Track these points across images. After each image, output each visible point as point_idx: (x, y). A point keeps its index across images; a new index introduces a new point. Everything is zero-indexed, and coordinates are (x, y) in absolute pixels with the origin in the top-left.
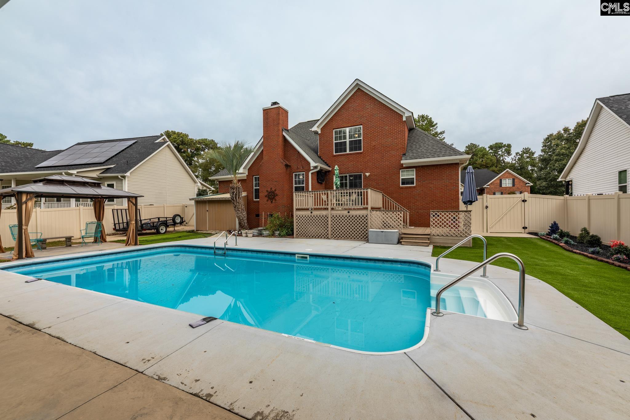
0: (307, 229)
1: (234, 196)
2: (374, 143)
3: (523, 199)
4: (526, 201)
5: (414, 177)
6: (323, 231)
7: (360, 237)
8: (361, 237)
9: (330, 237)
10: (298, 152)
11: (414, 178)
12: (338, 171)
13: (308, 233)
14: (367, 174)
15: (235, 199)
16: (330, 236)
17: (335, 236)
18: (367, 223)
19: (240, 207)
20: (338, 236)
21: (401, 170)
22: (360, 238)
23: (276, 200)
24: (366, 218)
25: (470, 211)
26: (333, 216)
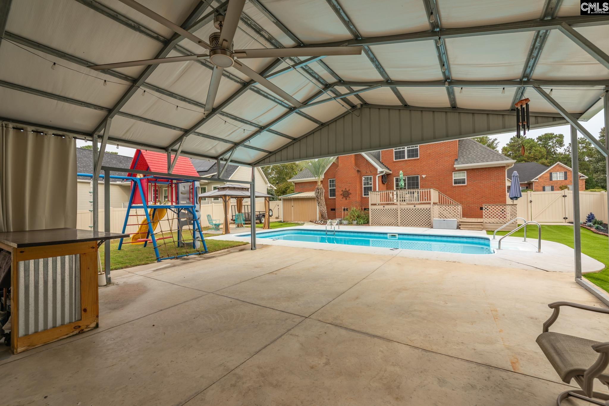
0: (380, 219)
1: (319, 195)
2: (429, 151)
3: (563, 195)
4: (566, 196)
5: (466, 178)
6: (393, 220)
7: (424, 225)
8: (426, 225)
9: (399, 225)
10: (367, 160)
12: (402, 175)
13: (381, 222)
14: (424, 176)
15: (319, 197)
17: (403, 224)
18: (430, 214)
19: (323, 203)
20: (406, 224)
21: (453, 173)
22: (424, 226)
23: (349, 197)
24: (429, 210)
25: (516, 205)
26: (402, 209)
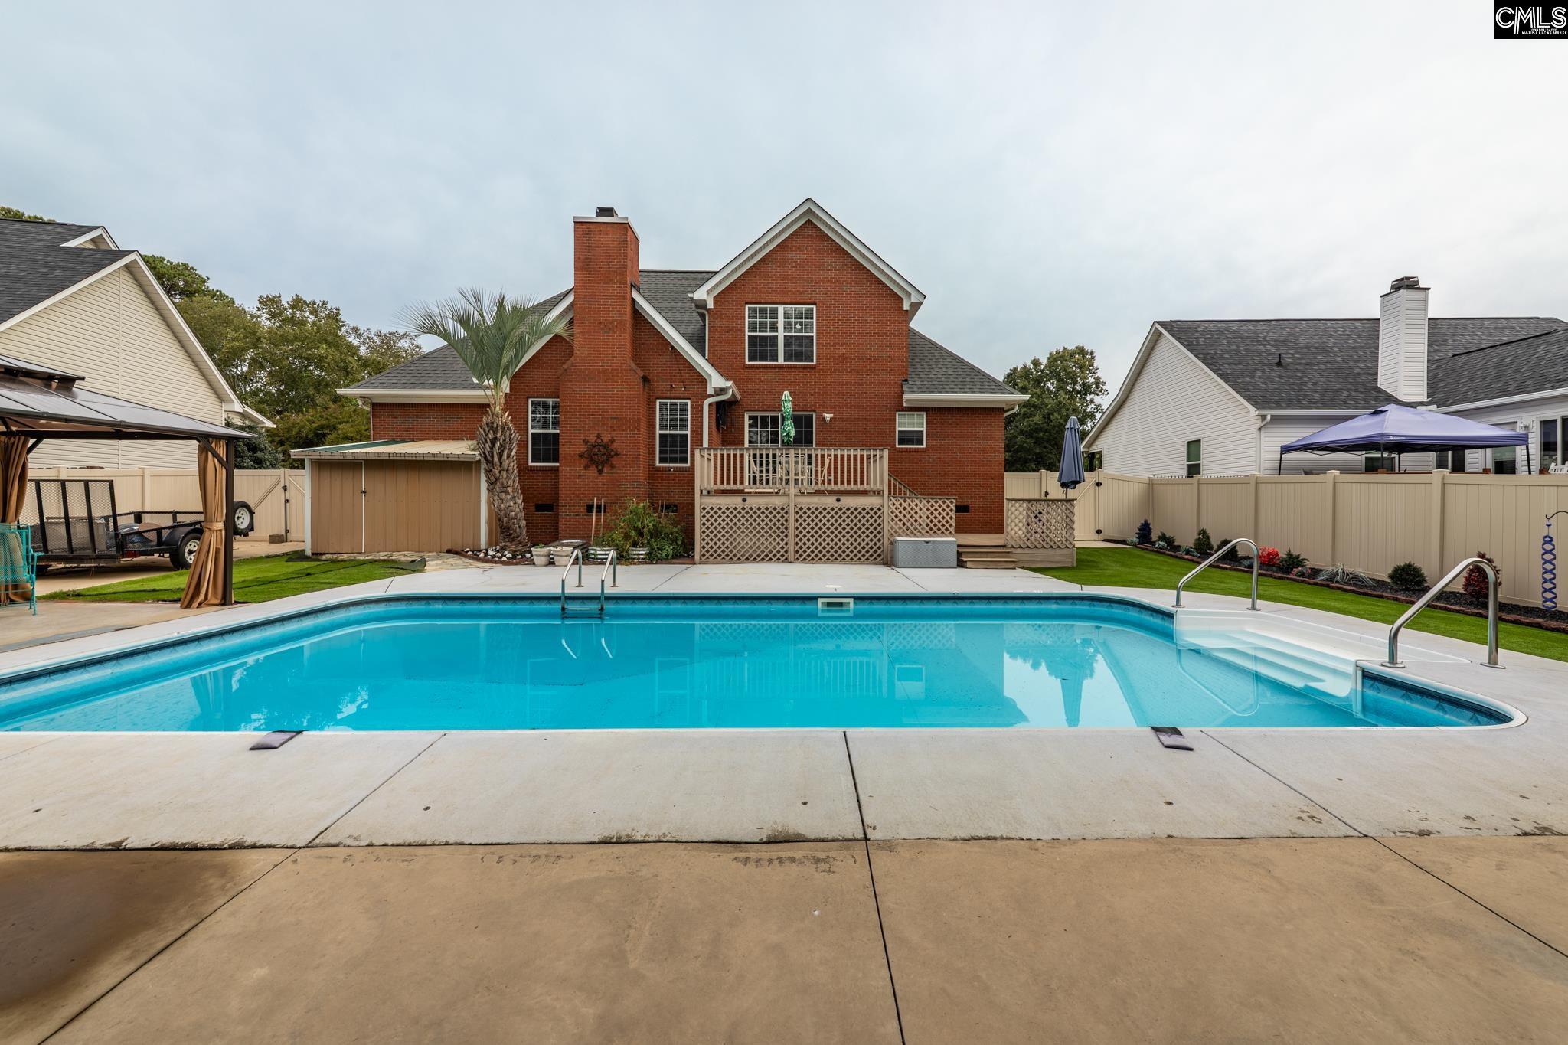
0: (731, 540)
1: (496, 451)
3: (1097, 481)
4: (1101, 484)
5: (924, 429)
6: (774, 543)
7: (864, 556)
8: (867, 555)
9: (792, 559)
10: (673, 347)
11: (923, 431)
12: (790, 405)
13: (735, 551)
14: (828, 416)
15: (496, 459)
16: (792, 556)
17: (805, 555)
18: (879, 525)
19: (510, 482)
20: (813, 555)
21: (897, 413)
22: (863, 559)
23: (612, 467)
24: (879, 513)
25: (1073, 500)
26: (801, 509)
